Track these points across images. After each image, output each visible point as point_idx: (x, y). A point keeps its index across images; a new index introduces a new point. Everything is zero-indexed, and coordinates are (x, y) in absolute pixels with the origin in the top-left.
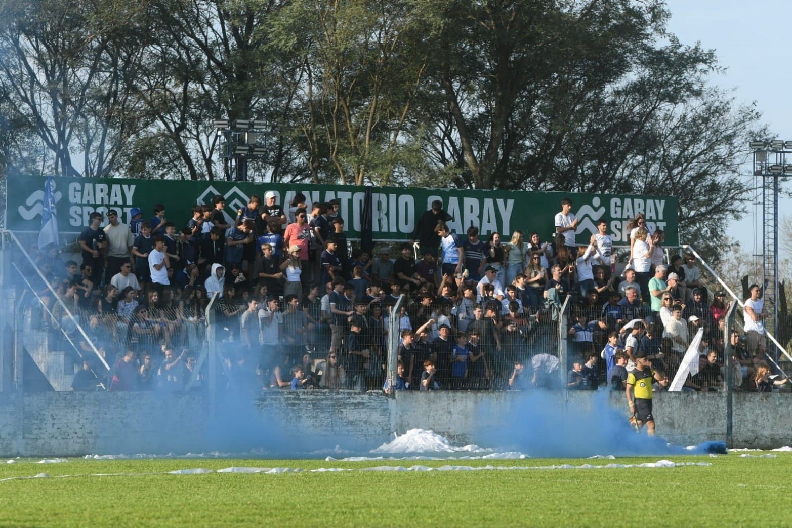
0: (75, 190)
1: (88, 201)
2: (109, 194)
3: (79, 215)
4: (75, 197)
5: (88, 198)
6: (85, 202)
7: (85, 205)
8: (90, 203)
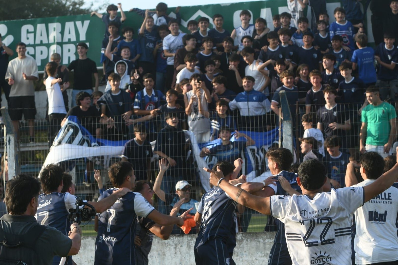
0: (28, 32)
1: (41, 41)
2: (62, 33)
3: (32, 55)
4: (28, 39)
5: (41, 38)
6: (38, 42)
7: (38, 45)
8: (44, 42)
